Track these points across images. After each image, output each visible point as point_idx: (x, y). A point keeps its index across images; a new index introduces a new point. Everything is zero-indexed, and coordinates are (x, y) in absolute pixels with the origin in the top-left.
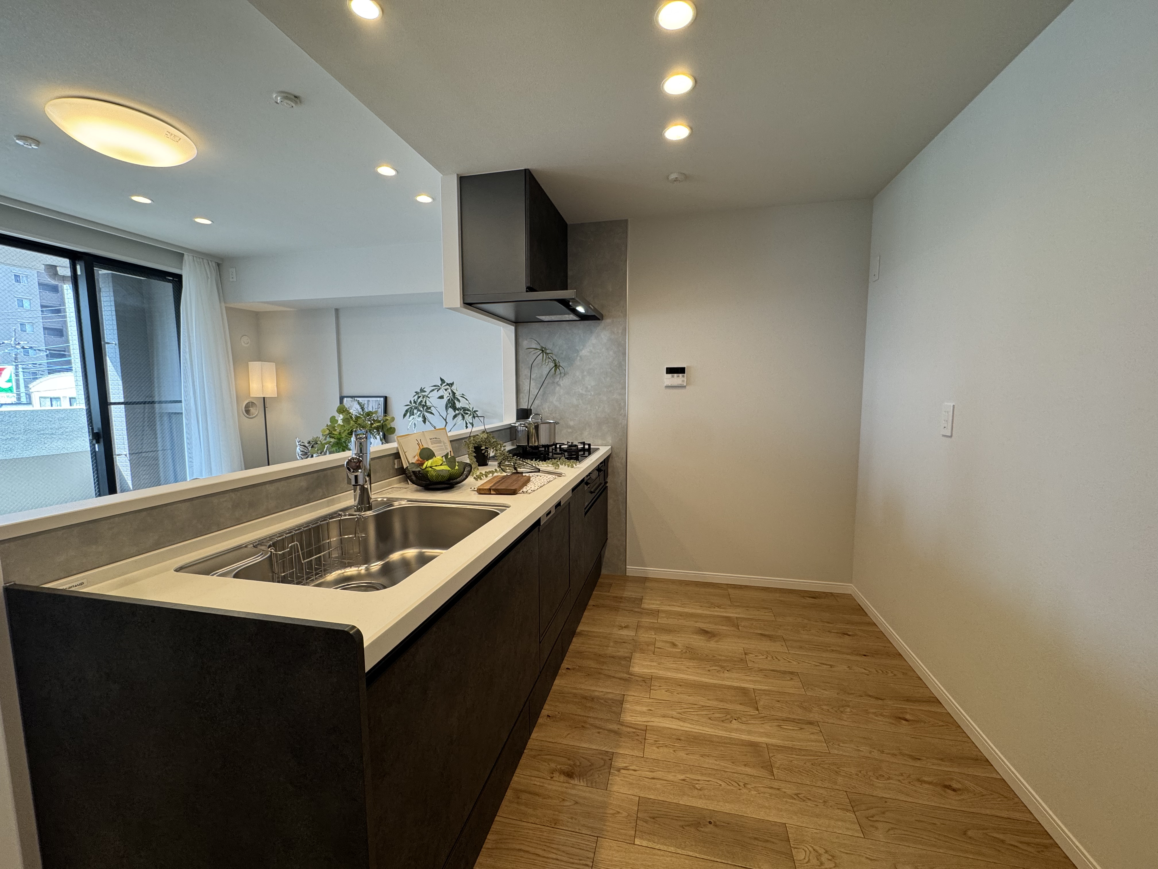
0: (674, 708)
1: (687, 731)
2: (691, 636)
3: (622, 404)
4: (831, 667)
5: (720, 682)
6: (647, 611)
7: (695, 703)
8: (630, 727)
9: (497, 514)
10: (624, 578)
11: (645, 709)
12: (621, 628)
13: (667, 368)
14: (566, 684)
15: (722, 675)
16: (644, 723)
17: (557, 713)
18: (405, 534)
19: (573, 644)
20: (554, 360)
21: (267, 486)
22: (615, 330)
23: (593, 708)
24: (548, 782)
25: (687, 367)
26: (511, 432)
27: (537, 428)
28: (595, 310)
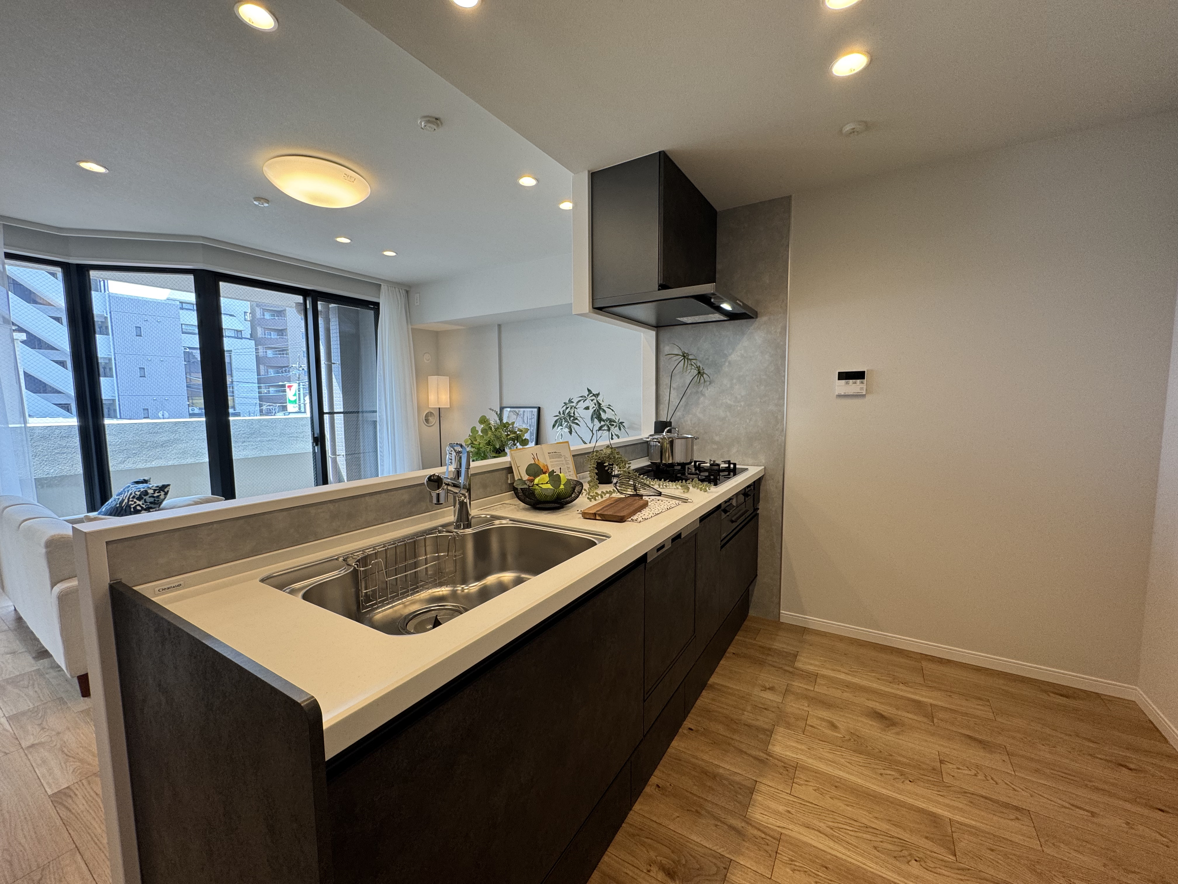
0: (824, 818)
1: (839, 858)
2: (860, 719)
3: (779, 417)
4: (1093, 816)
5: (895, 795)
6: (801, 672)
7: (855, 818)
8: (759, 830)
9: (594, 544)
10: (777, 624)
11: (781, 808)
12: (765, 689)
13: (839, 373)
14: (685, 748)
15: (900, 786)
16: (777, 829)
17: (668, 784)
18: (503, 555)
19: (702, 699)
20: (697, 367)
21: (367, 498)
22: (773, 328)
23: (713, 789)
24: (643, 875)
25: (867, 371)
26: (643, 448)
27: (672, 443)
28: (745, 306)
